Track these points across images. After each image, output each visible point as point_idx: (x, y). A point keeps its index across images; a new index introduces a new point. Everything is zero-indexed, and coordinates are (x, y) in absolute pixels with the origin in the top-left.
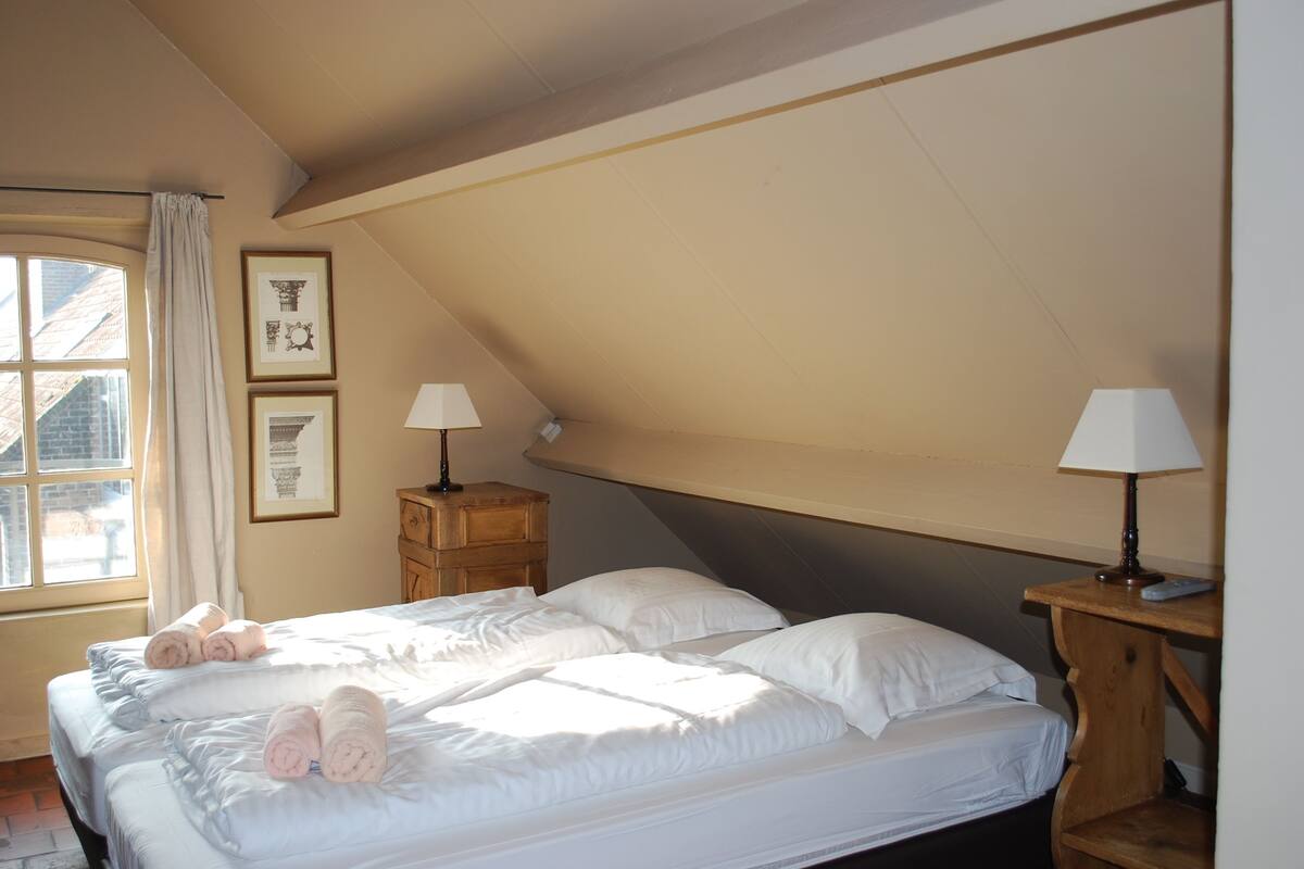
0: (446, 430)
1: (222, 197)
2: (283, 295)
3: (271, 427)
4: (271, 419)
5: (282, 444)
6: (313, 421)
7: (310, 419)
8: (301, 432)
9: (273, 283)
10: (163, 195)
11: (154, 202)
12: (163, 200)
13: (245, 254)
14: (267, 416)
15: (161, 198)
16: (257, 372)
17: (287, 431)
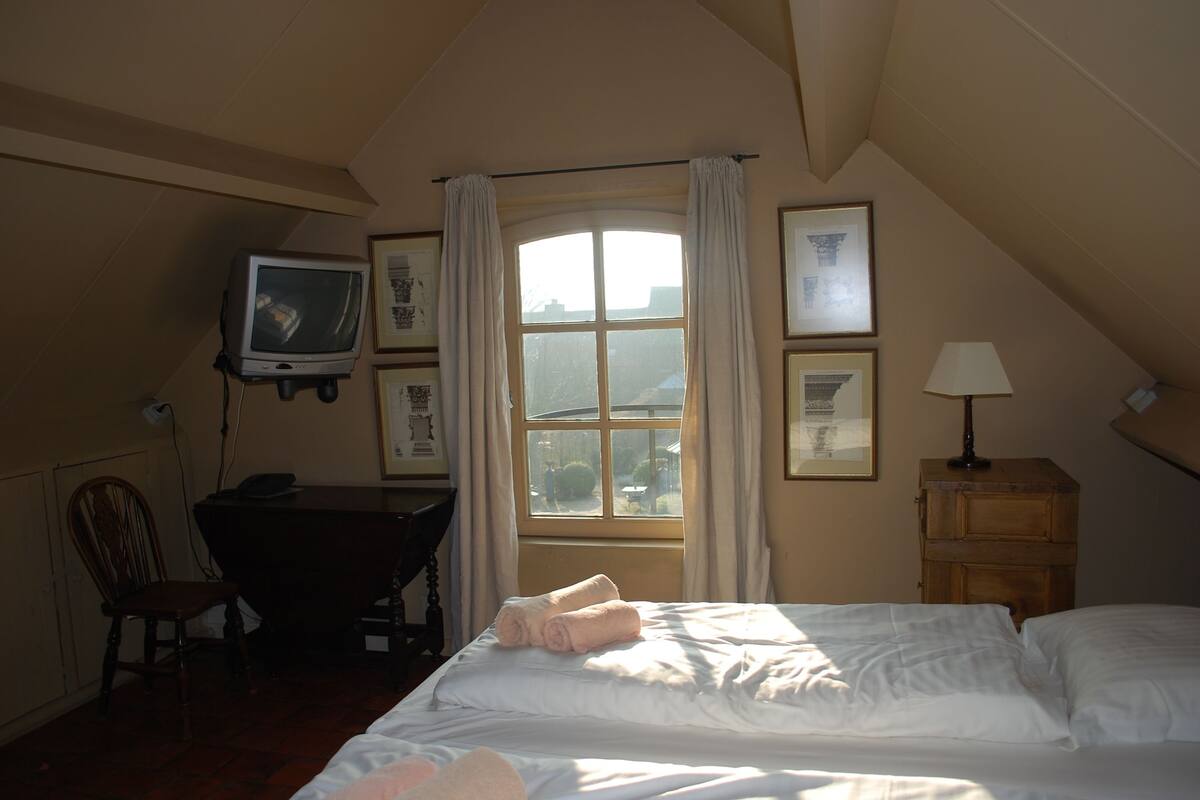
0: (971, 397)
1: (758, 156)
2: (821, 249)
3: (807, 385)
4: (807, 377)
5: (818, 402)
6: (852, 380)
7: (847, 378)
8: (838, 391)
9: (810, 238)
10: (699, 160)
11: (691, 167)
12: (699, 165)
13: (780, 211)
14: (803, 373)
15: (698, 163)
16: (794, 330)
17: (823, 391)
